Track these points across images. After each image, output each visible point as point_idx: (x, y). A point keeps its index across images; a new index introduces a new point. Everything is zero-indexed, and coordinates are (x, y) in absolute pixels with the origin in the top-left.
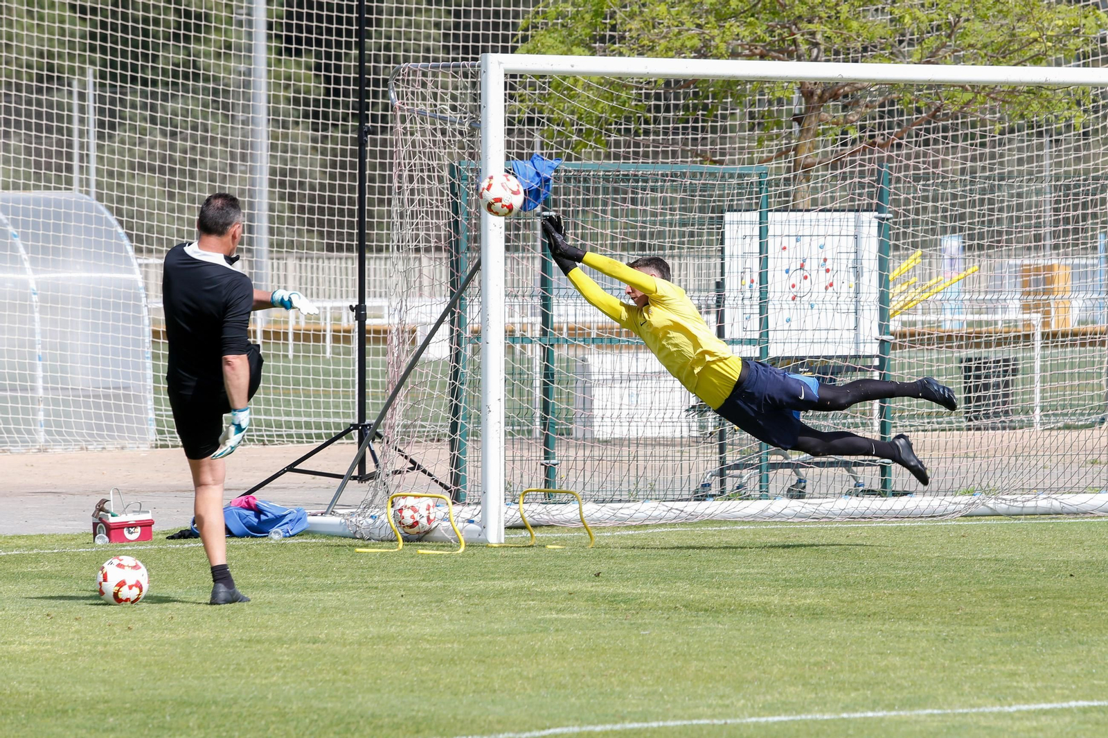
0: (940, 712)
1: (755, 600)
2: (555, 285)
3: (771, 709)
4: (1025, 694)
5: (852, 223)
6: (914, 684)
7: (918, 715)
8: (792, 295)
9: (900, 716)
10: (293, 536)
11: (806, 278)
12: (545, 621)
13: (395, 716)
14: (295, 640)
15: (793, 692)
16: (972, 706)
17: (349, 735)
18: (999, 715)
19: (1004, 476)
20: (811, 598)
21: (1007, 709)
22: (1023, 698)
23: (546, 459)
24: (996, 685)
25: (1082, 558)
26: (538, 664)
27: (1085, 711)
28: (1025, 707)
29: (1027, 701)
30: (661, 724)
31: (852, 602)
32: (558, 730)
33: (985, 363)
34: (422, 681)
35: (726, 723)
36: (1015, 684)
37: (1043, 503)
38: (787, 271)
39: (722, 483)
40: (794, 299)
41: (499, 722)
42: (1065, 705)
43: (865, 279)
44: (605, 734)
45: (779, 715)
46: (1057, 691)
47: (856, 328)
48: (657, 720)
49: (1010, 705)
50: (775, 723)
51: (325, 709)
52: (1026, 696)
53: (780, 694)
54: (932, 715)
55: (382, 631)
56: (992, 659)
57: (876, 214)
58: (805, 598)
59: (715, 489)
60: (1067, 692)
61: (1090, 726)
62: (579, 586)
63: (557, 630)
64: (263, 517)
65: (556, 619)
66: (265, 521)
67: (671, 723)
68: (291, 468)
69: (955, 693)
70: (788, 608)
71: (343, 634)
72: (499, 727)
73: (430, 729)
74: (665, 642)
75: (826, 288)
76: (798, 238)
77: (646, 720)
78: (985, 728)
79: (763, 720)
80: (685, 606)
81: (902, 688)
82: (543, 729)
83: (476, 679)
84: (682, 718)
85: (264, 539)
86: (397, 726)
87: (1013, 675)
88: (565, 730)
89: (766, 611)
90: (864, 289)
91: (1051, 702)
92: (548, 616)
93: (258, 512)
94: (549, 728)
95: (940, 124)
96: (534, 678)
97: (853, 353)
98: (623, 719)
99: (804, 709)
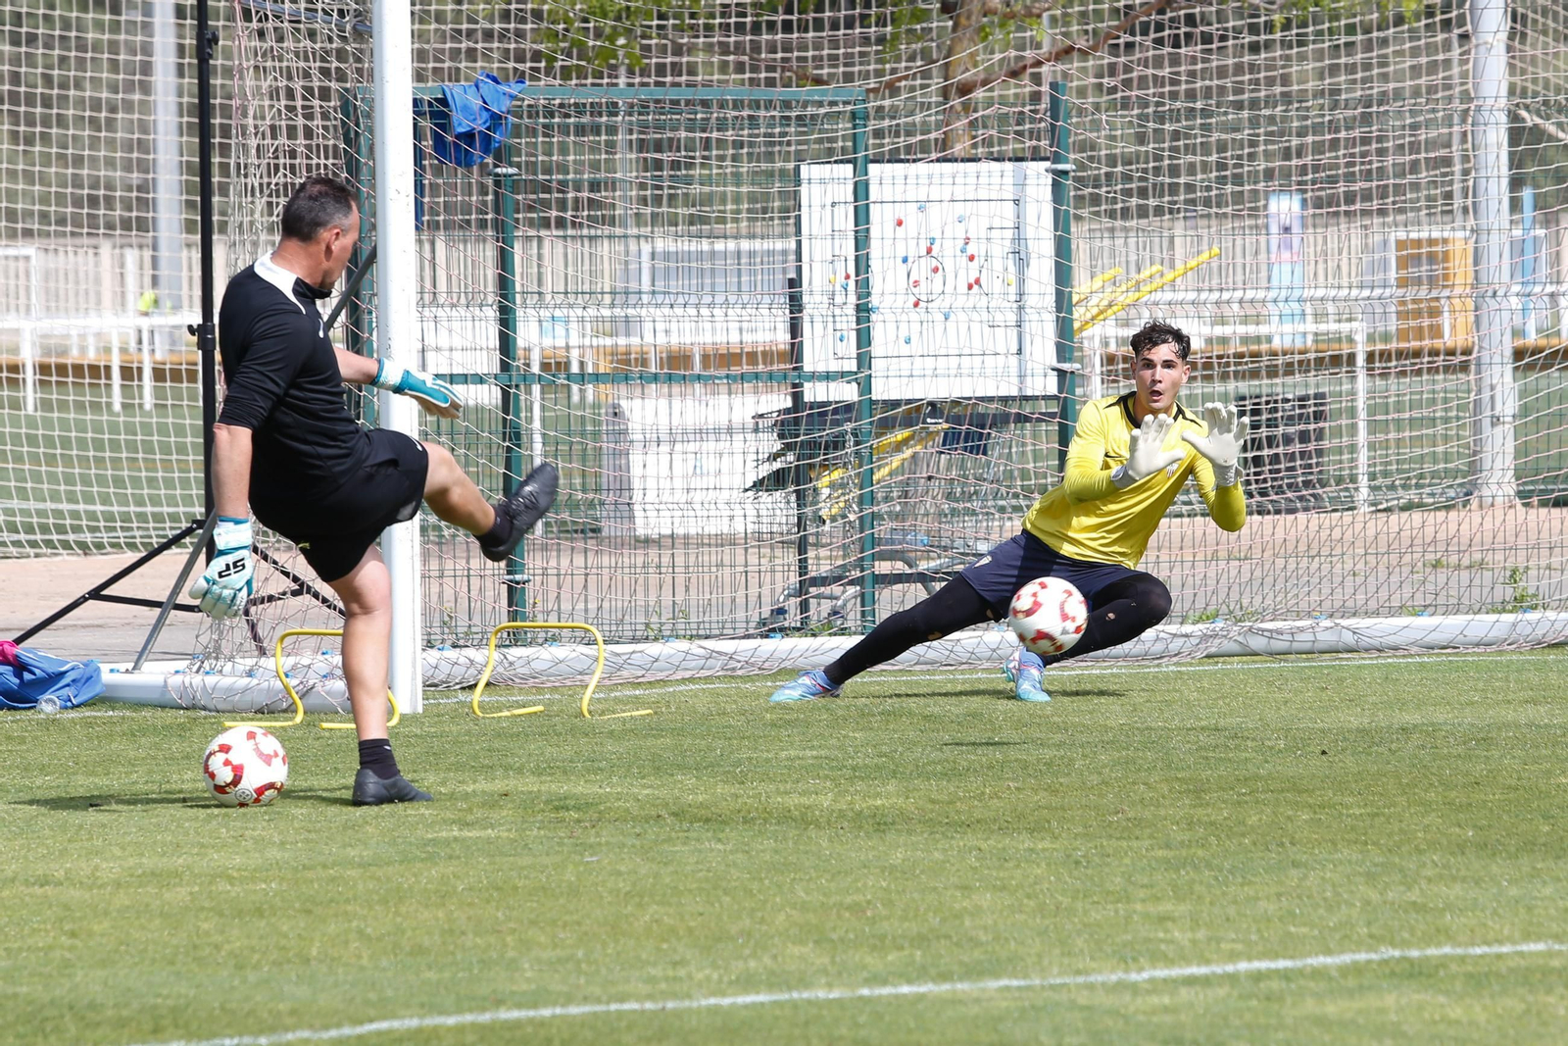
0: (1022, 983)
1: (793, 801)
2: (518, 288)
3: (747, 983)
4: (1171, 952)
5: (1009, 180)
6: (997, 939)
7: (983, 990)
8: (913, 300)
9: (954, 992)
10: (78, 706)
11: (936, 270)
12: (434, 842)
13: (127, 1005)
14: (13, 880)
15: (798, 954)
16: (1078, 972)
17: (40, 1039)
18: (1120, 987)
19: (1277, 588)
20: (888, 797)
21: (1134, 977)
22: (1166, 956)
23: (509, 573)
24: (1129, 937)
25: (1355, 723)
26: (397, 913)
27: (1258, 977)
28: (1161, 973)
29: (1170, 962)
30: (558, 1011)
31: (951, 802)
32: (384, 1025)
33: (1267, 403)
34: (195, 947)
35: (664, 1009)
36: (1161, 935)
37: (1326, 631)
38: (905, 260)
39: (804, 607)
40: (916, 305)
41: (293, 1012)
42: (1230, 968)
43: (1032, 272)
44: (460, 1029)
45: (758, 993)
46: (1223, 946)
47: (1020, 352)
48: (554, 1004)
49: (1141, 970)
50: (746, 1007)
51: (15, 995)
52: (1171, 955)
53: (775, 957)
54: (1007, 988)
55: (164, 863)
56: (1142, 894)
57: (1047, 164)
58: (878, 795)
59: (793, 618)
60: (1239, 947)
61: (1254, 1003)
62: (512, 783)
63: (451, 857)
64: (27, 676)
65: (456, 839)
66: (31, 682)
67: (574, 1010)
68: (96, 594)
69: (1057, 951)
70: (842, 815)
71: (96, 868)
72: (289, 1021)
73: (177, 1026)
74: (619, 873)
75: (970, 287)
76: (922, 206)
77: (535, 1006)
78: (1083, 1008)
79: (726, 1001)
80: (675, 814)
81: (976, 943)
82: (361, 1023)
83: (283, 942)
84: (598, 1001)
85: (29, 713)
86: (121, 1023)
87: (1163, 919)
88: (396, 1024)
89: (804, 820)
90: (1031, 287)
91: (1208, 962)
92: (444, 834)
93: (20, 667)
94: (371, 1021)
95: (1182, 12)
96: (379, 939)
97: (1014, 392)
98: (499, 1003)
99: (804, 982)
